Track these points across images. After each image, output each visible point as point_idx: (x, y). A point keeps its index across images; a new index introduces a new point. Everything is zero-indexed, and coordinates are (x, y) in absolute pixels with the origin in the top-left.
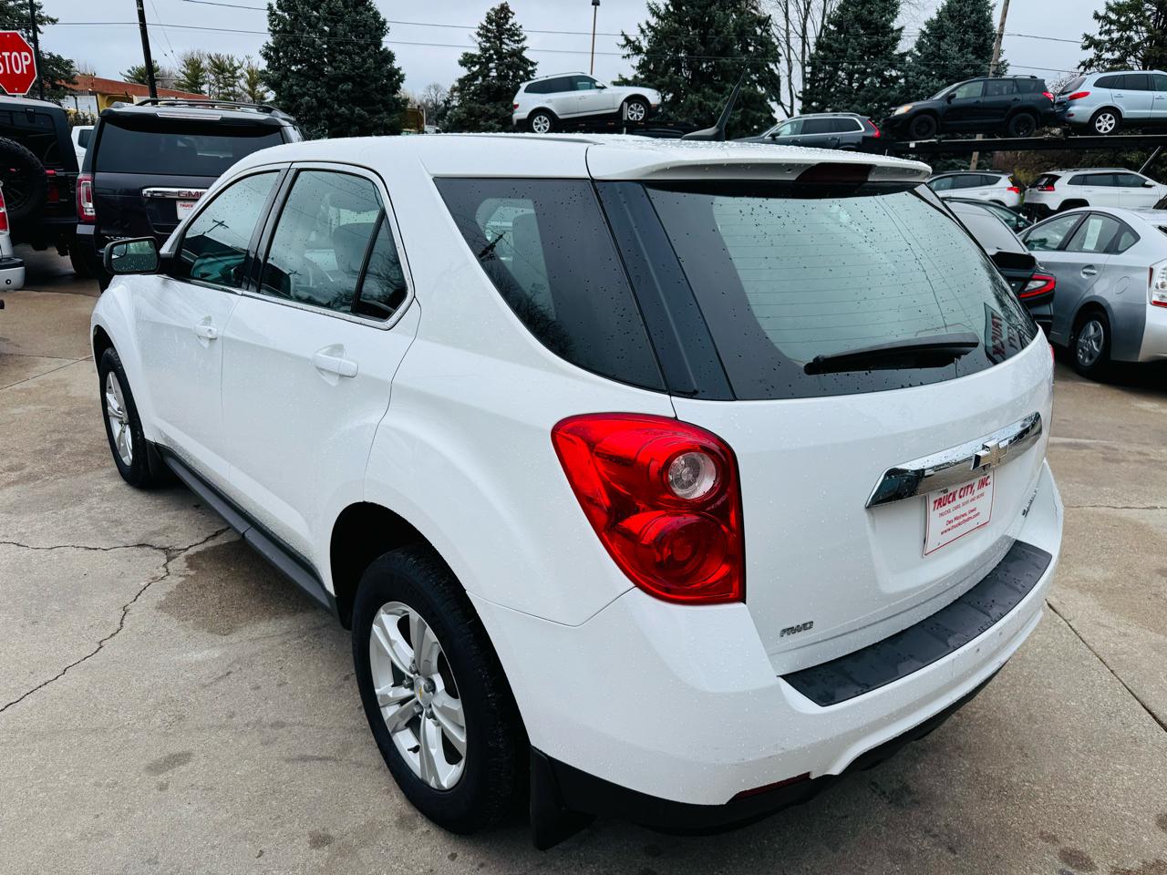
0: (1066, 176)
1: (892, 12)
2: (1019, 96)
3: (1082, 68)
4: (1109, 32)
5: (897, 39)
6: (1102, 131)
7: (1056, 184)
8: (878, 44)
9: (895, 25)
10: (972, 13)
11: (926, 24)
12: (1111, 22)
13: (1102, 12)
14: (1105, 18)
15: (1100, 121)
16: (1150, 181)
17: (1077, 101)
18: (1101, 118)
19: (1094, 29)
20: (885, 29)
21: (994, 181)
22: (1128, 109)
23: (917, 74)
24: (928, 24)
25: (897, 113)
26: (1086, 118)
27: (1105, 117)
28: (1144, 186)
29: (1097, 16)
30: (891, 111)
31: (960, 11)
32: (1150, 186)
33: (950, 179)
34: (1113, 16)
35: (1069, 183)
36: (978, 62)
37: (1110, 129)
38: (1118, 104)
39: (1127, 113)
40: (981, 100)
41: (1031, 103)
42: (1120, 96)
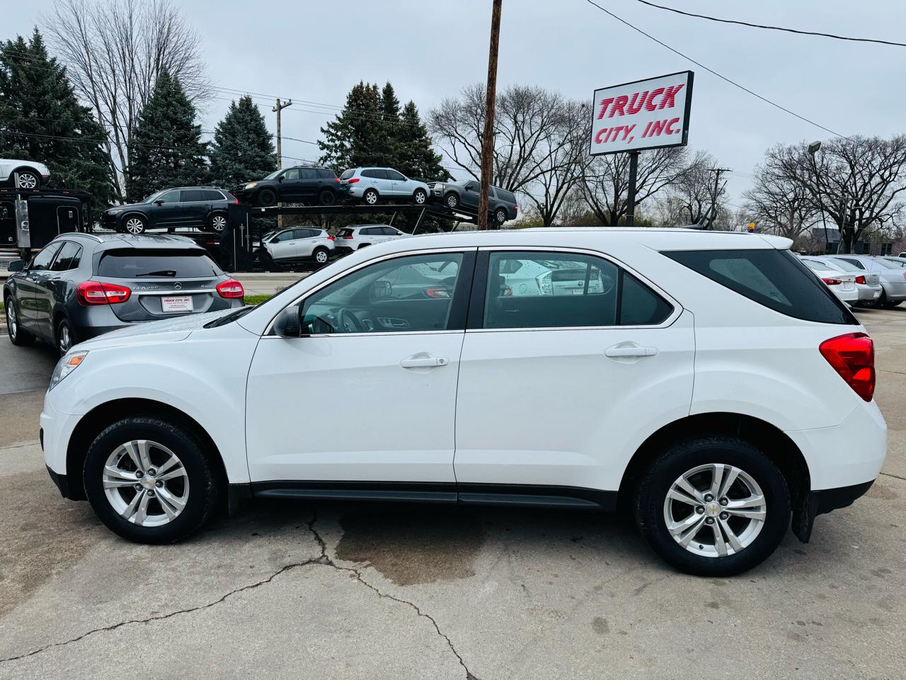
0: (357, 229)
1: (191, 114)
2: (322, 180)
3: (322, 162)
4: (333, 140)
5: (199, 133)
6: (371, 202)
7: (353, 234)
8: (186, 136)
9: (196, 123)
10: (251, 121)
11: (219, 125)
12: (332, 135)
13: (326, 128)
14: (328, 132)
15: (368, 197)
16: (400, 232)
17: (353, 184)
18: (368, 194)
19: (324, 138)
20: (187, 125)
21: (318, 234)
22: (382, 189)
23: (223, 159)
24: (221, 125)
25: (247, 188)
26: (361, 195)
27: (370, 194)
28: (397, 234)
29: (323, 130)
30: (242, 186)
31: (242, 119)
32: (400, 234)
33: (291, 232)
34: (333, 131)
35: (360, 234)
36: (263, 154)
37: (375, 201)
38: (375, 186)
39: (381, 192)
40: (300, 181)
41: (329, 184)
42: (375, 182)
